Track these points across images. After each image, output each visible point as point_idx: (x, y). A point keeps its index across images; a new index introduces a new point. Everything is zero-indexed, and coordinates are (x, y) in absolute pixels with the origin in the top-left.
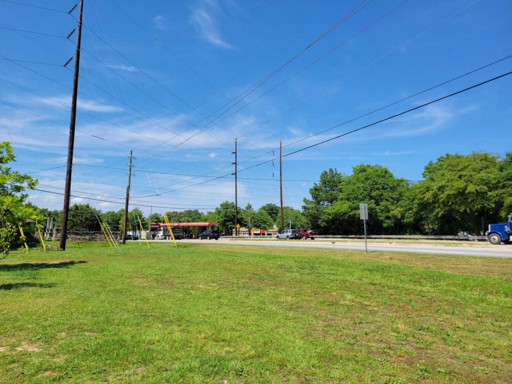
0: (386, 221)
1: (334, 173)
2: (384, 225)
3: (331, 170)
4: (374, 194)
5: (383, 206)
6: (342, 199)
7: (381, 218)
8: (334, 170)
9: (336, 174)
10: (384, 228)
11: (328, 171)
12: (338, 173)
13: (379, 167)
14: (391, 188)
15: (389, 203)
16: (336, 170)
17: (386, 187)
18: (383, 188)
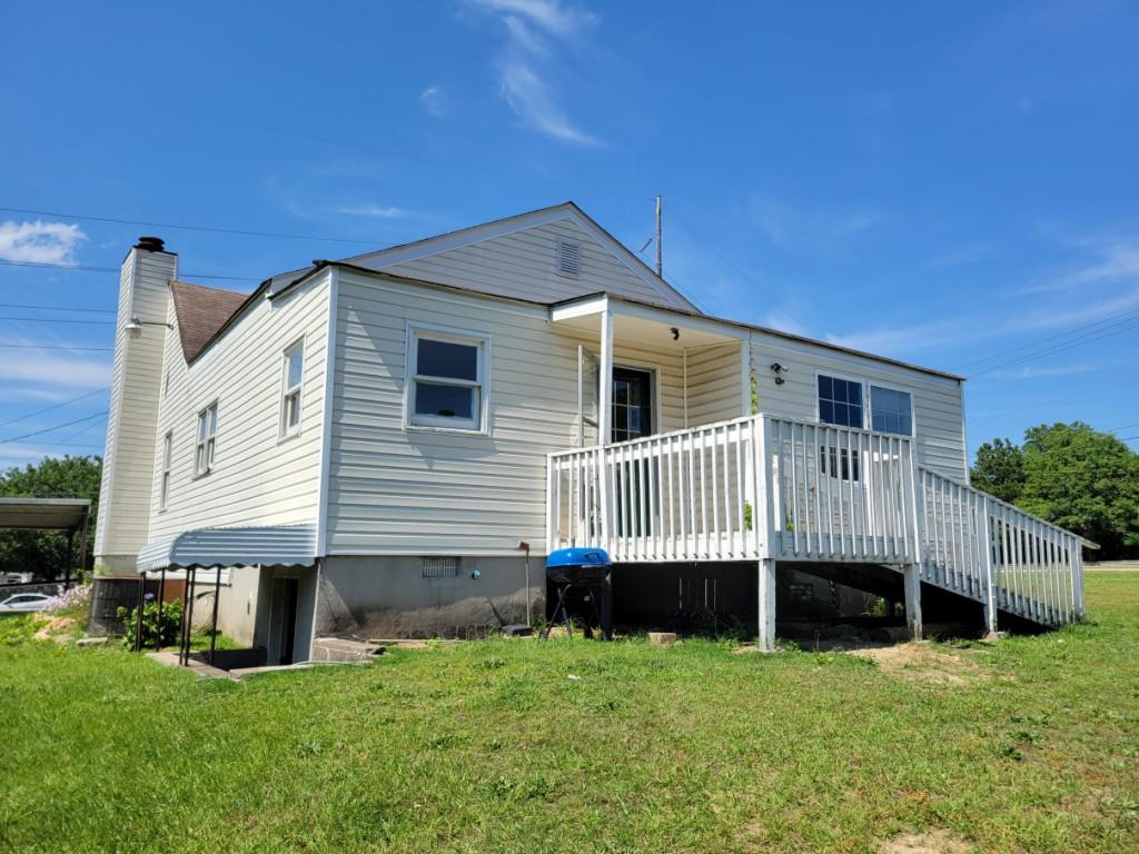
0: (1130, 534)
1: (1005, 446)
2: (1127, 542)
3: (998, 442)
4: (1099, 485)
5: (1120, 508)
6: (1029, 496)
7: (1118, 529)
8: (1003, 441)
9: (1010, 448)
10: (1128, 547)
11: (992, 443)
12: (1013, 446)
13: (1082, 426)
14: (1132, 475)
15: (1132, 502)
16: (1007, 440)
17: (1121, 471)
18: (1115, 475)
